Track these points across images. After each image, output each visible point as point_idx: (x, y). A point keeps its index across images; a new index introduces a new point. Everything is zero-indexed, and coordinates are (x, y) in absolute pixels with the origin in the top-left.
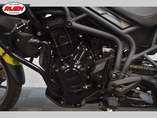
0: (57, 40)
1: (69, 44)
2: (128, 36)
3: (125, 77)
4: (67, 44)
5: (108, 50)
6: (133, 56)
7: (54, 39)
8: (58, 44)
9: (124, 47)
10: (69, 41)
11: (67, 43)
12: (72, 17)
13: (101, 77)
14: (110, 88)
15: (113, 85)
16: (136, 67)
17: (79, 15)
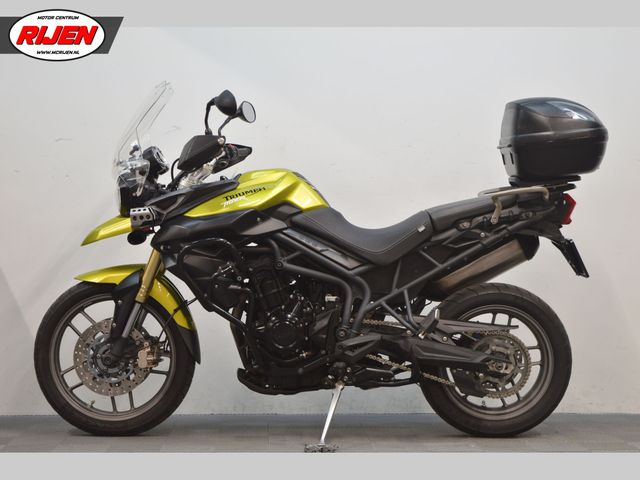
0: (260, 287)
1: (278, 292)
2: (359, 278)
3: (358, 335)
4: (274, 293)
5: (333, 298)
6: (367, 305)
7: (258, 286)
8: (263, 293)
9: (354, 294)
10: (278, 287)
11: (275, 290)
12: (283, 256)
13: (324, 336)
14: (338, 351)
15: (341, 347)
16: (375, 322)
17: (293, 253)
